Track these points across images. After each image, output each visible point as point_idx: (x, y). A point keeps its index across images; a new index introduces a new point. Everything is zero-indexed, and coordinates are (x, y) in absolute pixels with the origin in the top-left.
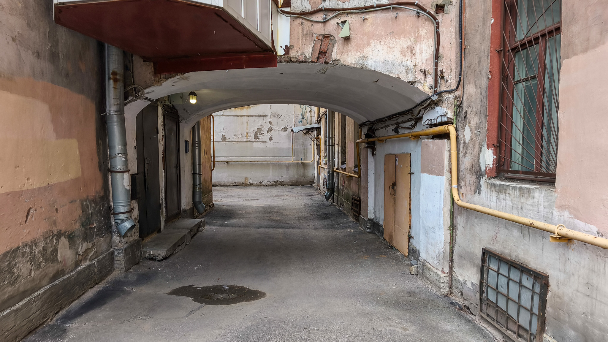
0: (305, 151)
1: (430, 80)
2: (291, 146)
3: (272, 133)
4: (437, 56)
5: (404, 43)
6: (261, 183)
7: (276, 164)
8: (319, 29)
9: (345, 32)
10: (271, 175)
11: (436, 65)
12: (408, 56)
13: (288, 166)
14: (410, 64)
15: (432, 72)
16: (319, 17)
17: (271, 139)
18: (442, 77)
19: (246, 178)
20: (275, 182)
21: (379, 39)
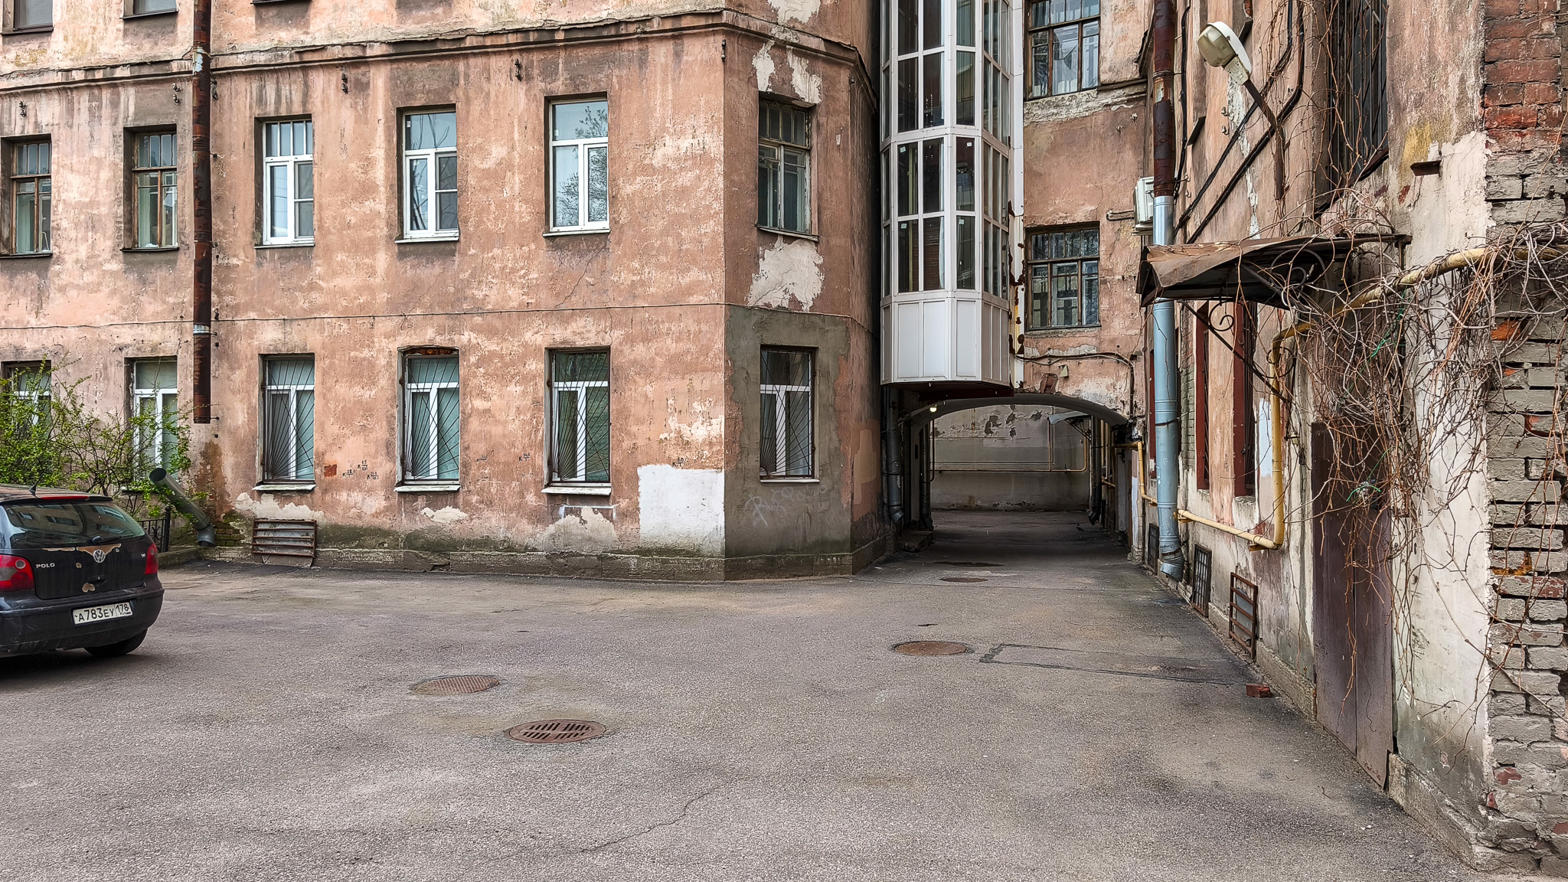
0: (1072, 453)
1: (1128, 408)
2: (1048, 445)
3: (1015, 424)
4: (1132, 391)
5: (1109, 381)
6: (995, 505)
7: (1023, 476)
8: (1045, 370)
9: (1064, 373)
10: (1012, 494)
11: (1132, 397)
12: (1112, 390)
13: (1042, 477)
14: (1113, 396)
15: (1129, 402)
16: (1045, 361)
17: (1013, 433)
18: (1136, 406)
19: (971, 498)
20: (1020, 504)
21: (1091, 377)
